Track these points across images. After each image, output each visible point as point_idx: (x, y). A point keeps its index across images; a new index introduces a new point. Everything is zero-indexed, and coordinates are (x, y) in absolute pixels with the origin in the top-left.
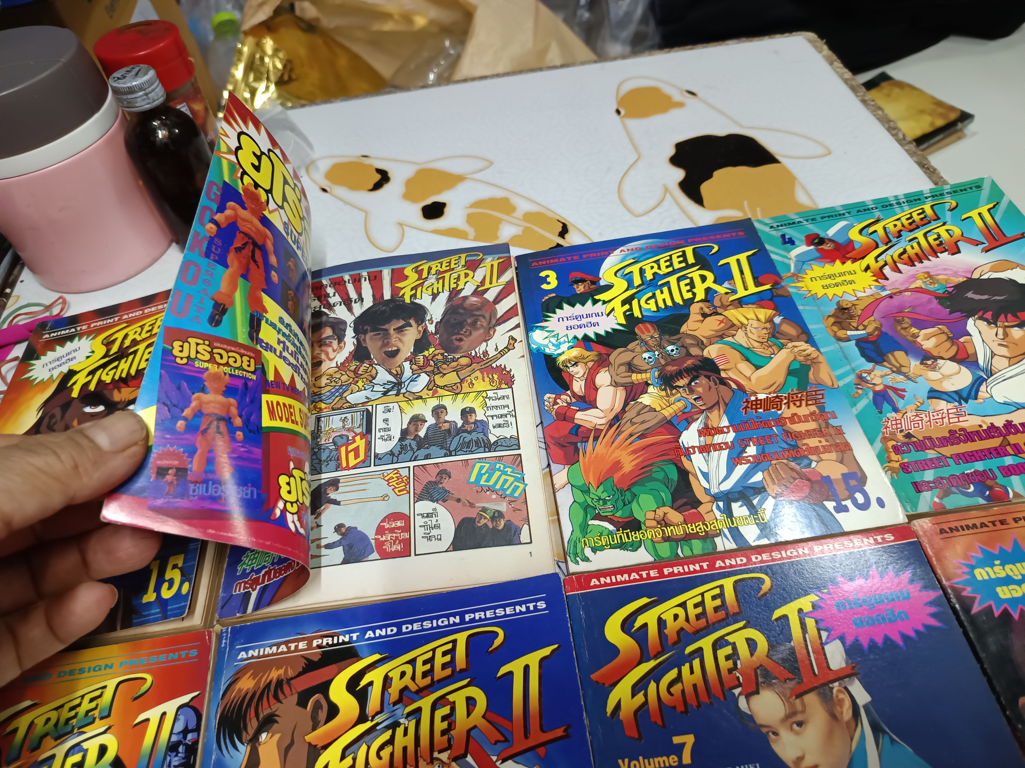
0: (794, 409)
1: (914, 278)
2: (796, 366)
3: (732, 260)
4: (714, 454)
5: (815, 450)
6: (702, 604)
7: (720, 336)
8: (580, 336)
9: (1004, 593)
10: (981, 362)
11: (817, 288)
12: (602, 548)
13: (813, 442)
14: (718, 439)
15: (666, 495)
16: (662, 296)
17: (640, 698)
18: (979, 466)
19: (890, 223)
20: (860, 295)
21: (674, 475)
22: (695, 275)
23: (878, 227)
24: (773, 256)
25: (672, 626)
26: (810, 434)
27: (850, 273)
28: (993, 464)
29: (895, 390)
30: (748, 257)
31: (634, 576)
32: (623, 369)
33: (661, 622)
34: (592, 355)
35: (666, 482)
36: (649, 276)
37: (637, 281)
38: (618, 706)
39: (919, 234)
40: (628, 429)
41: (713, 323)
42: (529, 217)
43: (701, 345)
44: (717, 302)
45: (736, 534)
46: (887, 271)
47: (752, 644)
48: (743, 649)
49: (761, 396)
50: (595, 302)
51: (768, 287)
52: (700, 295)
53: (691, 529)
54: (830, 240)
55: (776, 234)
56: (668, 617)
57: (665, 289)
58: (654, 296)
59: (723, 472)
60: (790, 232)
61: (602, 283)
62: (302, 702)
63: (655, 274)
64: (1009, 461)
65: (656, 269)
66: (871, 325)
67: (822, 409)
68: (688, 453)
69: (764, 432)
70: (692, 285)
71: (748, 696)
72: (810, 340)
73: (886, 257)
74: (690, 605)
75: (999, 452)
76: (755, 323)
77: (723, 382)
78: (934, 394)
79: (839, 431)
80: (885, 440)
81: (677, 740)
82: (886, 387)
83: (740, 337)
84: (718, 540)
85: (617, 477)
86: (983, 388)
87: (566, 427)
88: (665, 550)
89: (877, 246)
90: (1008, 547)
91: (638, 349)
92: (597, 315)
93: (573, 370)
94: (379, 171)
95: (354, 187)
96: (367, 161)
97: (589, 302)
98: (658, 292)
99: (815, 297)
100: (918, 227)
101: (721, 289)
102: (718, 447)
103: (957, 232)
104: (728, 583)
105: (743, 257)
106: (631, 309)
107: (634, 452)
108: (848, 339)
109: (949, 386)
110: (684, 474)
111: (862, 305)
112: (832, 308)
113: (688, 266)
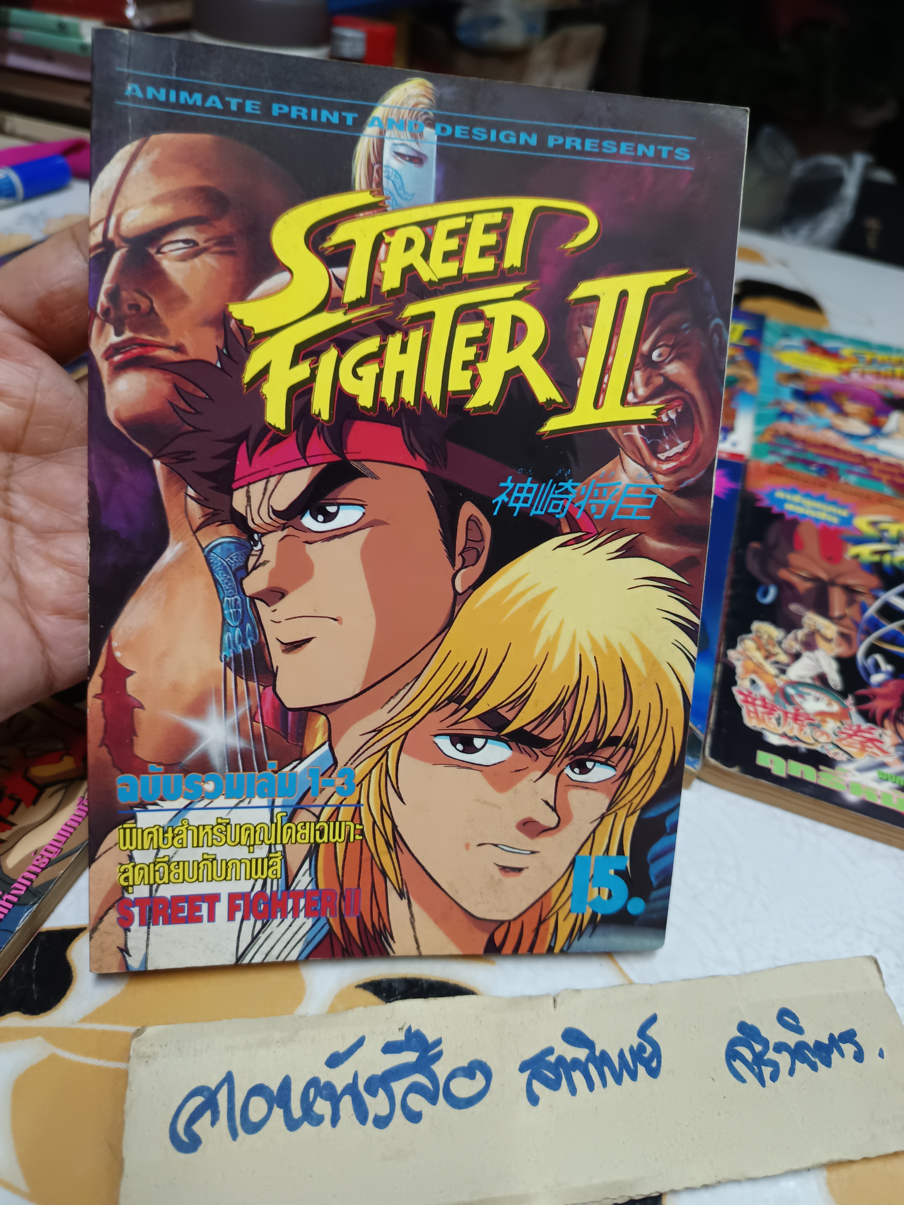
9: (789, 507)
10: (885, 430)
11: (787, 360)
24: (767, 336)
27: (822, 364)
28: (843, 466)
29: (802, 416)
54: (823, 347)
66: (814, 388)
75: (853, 464)
78: (830, 428)
80: (769, 428)
82: (795, 412)
86: (873, 439)
90: (815, 494)
99: (781, 364)
108: (788, 386)
109: (846, 429)
111: (815, 378)
112: (790, 371)
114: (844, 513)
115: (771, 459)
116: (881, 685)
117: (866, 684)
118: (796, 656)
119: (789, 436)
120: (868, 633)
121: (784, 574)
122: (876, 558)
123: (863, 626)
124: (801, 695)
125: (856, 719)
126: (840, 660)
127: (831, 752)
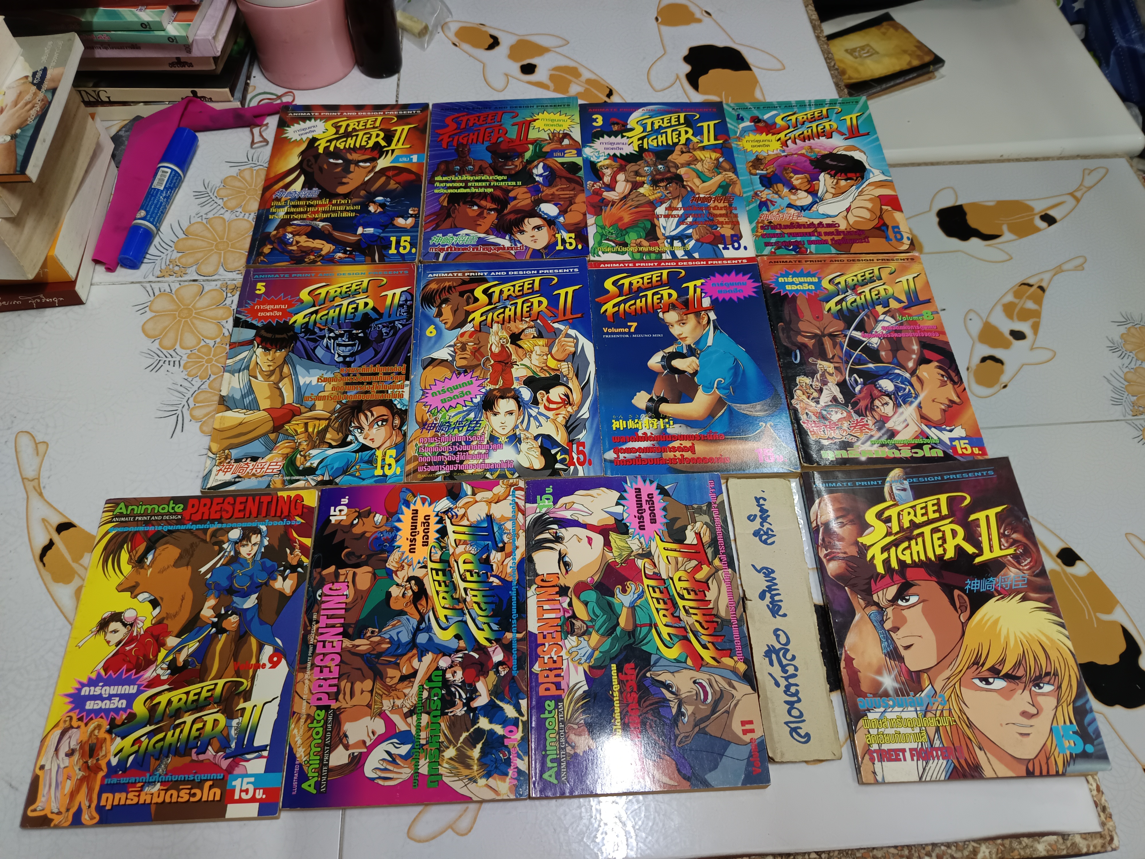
0: (716, 203)
1: (802, 148)
2: (724, 183)
3: (705, 125)
4: (671, 219)
5: (722, 223)
6: (651, 278)
7: (688, 164)
8: (611, 154)
9: (788, 287)
10: (819, 194)
11: (748, 146)
12: (607, 252)
13: (721, 219)
14: (675, 212)
15: (643, 234)
16: (662, 139)
17: (616, 309)
18: (799, 239)
19: (800, 116)
20: (770, 153)
21: (649, 225)
22: (682, 129)
23: (793, 118)
24: (729, 125)
25: (635, 285)
26: (721, 215)
27: (769, 141)
28: (806, 239)
29: (771, 202)
30: (715, 124)
31: (622, 265)
32: (632, 174)
33: (631, 284)
34: (616, 165)
35: (644, 228)
36: (656, 127)
37: (649, 128)
38: (606, 310)
39: (814, 125)
40: (630, 203)
41: (686, 157)
42: (589, 81)
43: (677, 167)
44: (691, 146)
45: (673, 253)
46: (789, 142)
47: (670, 295)
48: (666, 297)
49: (702, 196)
50: (623, 137)
51: (721, 142)
52: (683, 141)
53: (651, 249)
54: (764, 121)
55: (735, 113)
56: (635, 282)
57: (664, 135)
58: (657, 138)
59: (674, 227)
60: (743, 113)
61: (629, 127)
62: (462, 294)
63: (660, 126)
64: (813, 238)
65: (661, 123)
66: (771, 169)
67: (730, 205)
68: (658, 217)
69: (700, 212)
70: (679, 135)
71: (664, 313)
72: (734, 170)
73: (792, 135)
74: (645, 279)
75: (810, 234)
76: (709, 160)
77: (684, 187)
78: (790, 206)
79: (736, 216)
80: (758, 223)
81: (629, 324)
82: (767, 199)
83: (699, 166)
84: (663, 255)
85: (620, 224)
86: (815, 206)
87: (597, 199)
88: (638, 256)
89: (789, 128)
90: (798, 271)
91: (643, 165)
92: (623, 144)
93: (605, 171)
94: (492, 36)
95: (476, 45)
96: (484, 29)
97: (620, 136)
98: (659, 136)
99: (745, 151)
100: (815, 121)
101: (695, 140)
102: (674, 216)
103: (835, 126)
104: (665, 272)
105: (712, 123)
106: (642, 143)
107: (631, 214)
108: (756, 174)
109: (799, 203)
110: (654, 226)
111: (768, 159)
112: (753, 158)
113: (680, 124)
114: (816, 280)
115: (768, 250)
116: (860, 391)
117: (854, 395)
118: (821, 391)
119: (771, 225)
120: (847, 362)
121: (800, 339)
122: (839, 307)
123: (844, 359)
124: (830, 414)
125: (855, 417)
126: (838, 384)
127: (849, 439)
